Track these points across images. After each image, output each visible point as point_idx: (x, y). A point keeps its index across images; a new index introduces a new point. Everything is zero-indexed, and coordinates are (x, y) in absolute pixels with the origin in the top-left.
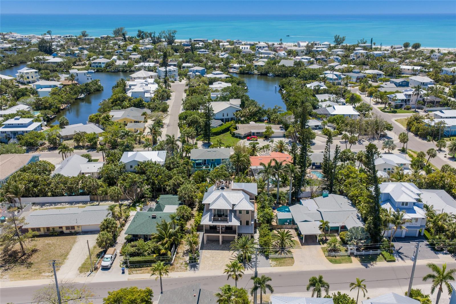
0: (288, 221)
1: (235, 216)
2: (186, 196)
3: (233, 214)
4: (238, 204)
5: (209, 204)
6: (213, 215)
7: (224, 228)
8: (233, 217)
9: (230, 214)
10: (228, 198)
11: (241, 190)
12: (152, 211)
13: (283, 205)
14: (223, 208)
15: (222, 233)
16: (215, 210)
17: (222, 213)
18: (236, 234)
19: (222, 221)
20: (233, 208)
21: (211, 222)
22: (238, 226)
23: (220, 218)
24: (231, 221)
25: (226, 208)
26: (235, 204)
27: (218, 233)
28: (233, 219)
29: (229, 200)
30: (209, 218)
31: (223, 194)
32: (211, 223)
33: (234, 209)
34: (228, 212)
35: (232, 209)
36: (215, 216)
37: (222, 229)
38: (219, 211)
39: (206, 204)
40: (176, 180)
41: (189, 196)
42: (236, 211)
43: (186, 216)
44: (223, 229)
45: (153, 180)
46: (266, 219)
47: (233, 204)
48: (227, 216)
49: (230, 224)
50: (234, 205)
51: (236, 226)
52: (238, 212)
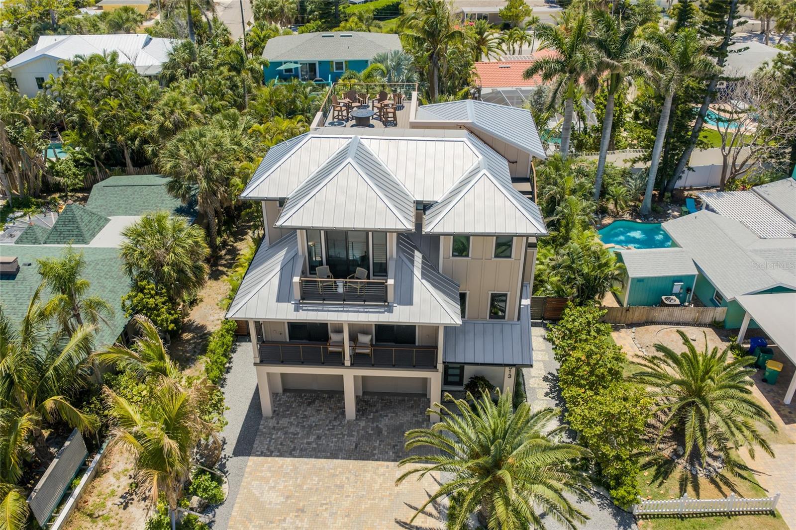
0: (677, 287)
1: (431, 271)
2: (199, 172)
3: (418, 256)
4: (447, 200)
5: (282, 202)
6: (299, 268)
7: (365, 332)
8: (417, 273)
9: (399, 262)
10: (390, 168)
11: (460, 127)
12: (36, 241)
13: (616, 215)
14: (359, 225)
15: (359, 360)
16: (311, 232)
17: (355, 254)
18: (434, 367)
19: (352, 297)
20: (419, 225)
21: (291, 306)
22: (447, 329)
23: (340, 282)
24: (410, 302)
25: (380, 225)
26: (427, 198)
27: (336, 359)
28: (422, 289)
29: (399, 177)
30: (276, 281)
31: (360, 146)
32: (288, 312)
33: (427, 229)
34: (392, 244)
35: (410, 226)
36: (312, 267)
37: (353, 338)
38: (336, 237)
39: (267, 200)
40: (167, 110)
41: (208, 174)
42: (434, 239)
43: (174, 265)
44: (365, 339)
45: (81, 113)
46: (580, 281)
47: (418, 203)
48: (382, 270)
49: (399, 315)
50: (423, 207)
51: (436, 328)
52: (446, 248)
